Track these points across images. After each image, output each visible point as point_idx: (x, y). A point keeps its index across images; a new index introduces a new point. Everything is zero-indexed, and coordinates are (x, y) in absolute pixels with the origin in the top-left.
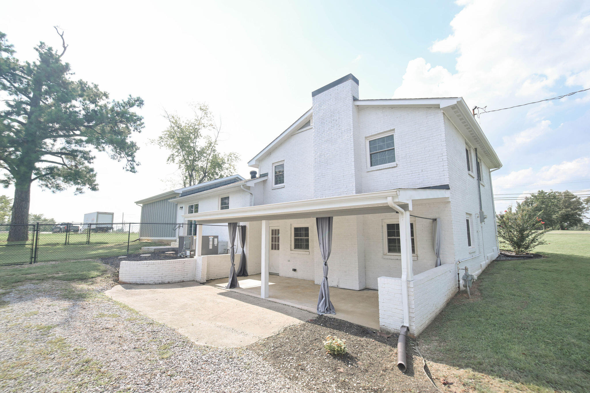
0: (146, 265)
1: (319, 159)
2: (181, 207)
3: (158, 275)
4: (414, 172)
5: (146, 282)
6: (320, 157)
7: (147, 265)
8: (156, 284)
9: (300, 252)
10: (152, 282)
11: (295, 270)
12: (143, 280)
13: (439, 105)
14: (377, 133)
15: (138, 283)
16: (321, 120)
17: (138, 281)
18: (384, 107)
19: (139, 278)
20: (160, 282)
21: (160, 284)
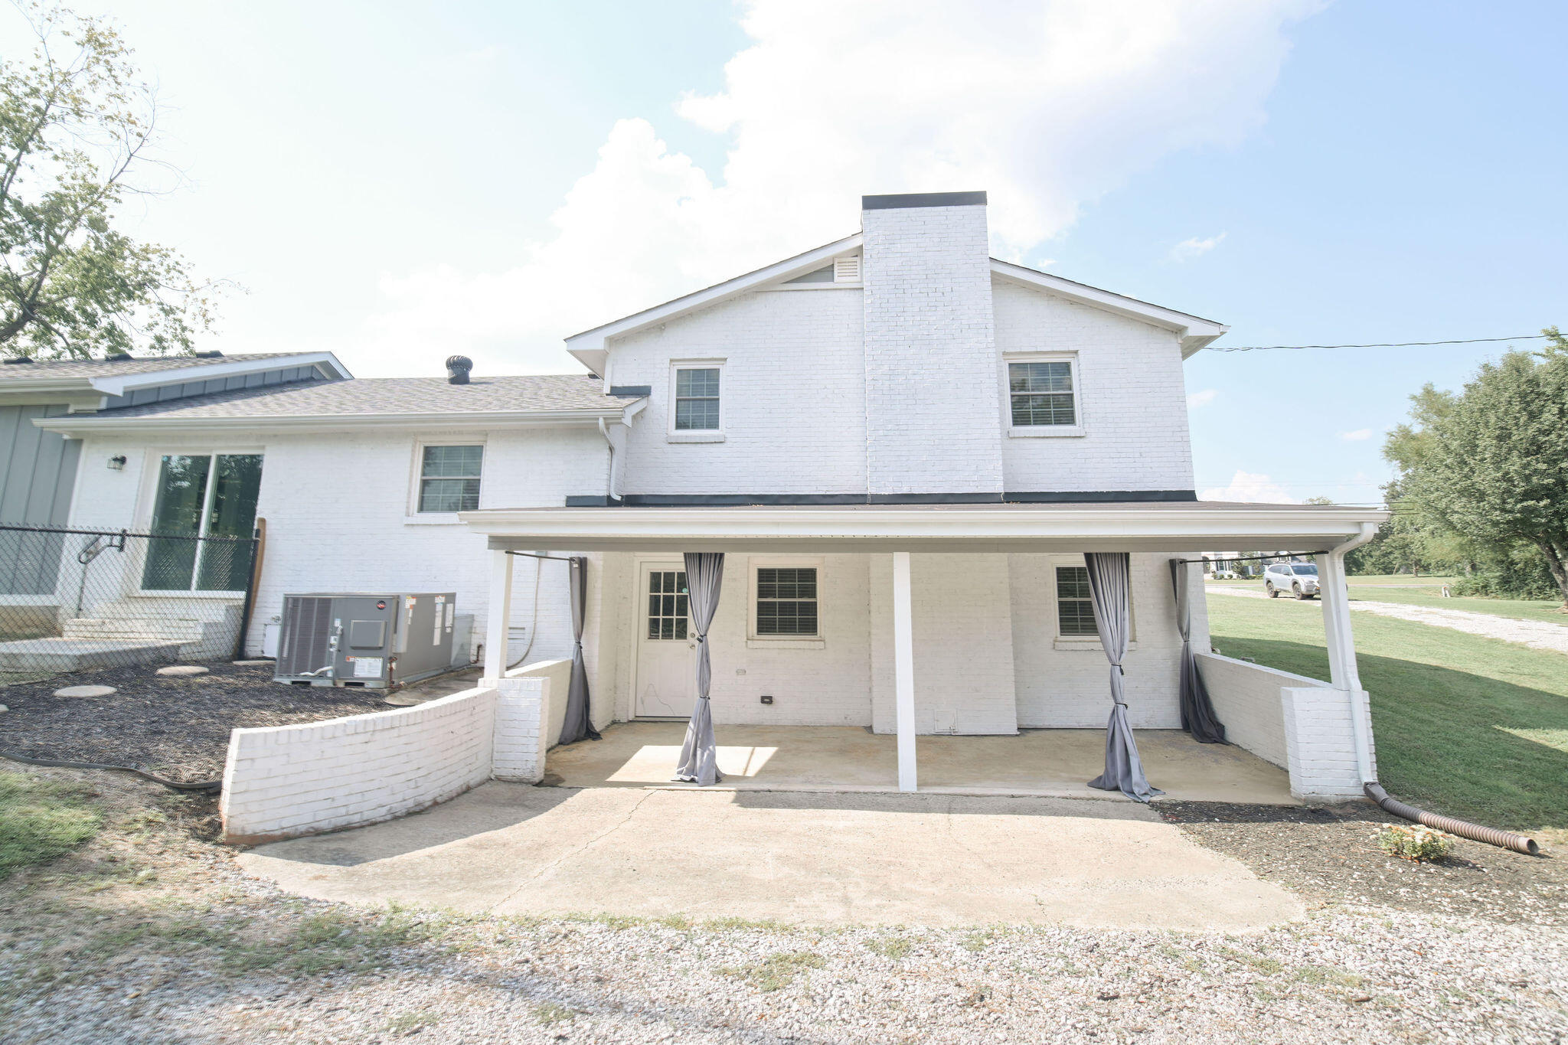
0: (362, 738)
1: (888, 383)
2: (116, 459)
3: (403, 778)
4: (1123, 455)
5: (356, 818)
6: (892, 378)
7: (367, 737)
8: (396, 818)
9: (787, 644)
10: (384, 811)
11: (767, 700)
12: (343, 811)
13: (1185, 328)
14: (1034, 350)
15: (325, 825)
16: (892, 278)
17: (321, 816)
18: (1052, 295)
19: (328, 804)
20: (410, 804)
21: (410, 814)
